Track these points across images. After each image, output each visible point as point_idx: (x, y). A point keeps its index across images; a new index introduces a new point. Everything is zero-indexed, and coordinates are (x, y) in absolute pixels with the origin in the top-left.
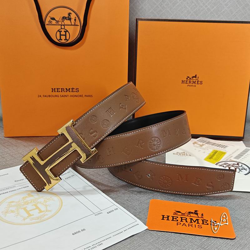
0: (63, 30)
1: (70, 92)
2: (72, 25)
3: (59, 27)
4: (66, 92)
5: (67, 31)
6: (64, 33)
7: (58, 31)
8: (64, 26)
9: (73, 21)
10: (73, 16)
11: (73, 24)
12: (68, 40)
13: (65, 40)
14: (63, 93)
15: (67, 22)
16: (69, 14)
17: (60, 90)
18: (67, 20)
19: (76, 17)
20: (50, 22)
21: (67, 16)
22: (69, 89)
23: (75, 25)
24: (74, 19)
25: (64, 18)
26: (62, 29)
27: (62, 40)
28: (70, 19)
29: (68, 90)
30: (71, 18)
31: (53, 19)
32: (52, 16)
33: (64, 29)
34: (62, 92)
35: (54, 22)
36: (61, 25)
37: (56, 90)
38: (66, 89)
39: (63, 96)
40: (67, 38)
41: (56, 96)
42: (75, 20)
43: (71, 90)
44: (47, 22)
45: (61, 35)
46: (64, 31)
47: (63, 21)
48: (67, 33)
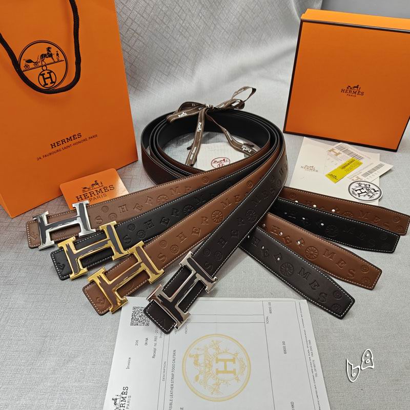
0: (46, 72)
1: (72, 140)
2: (55, 62)
3: (40, 70)
4: (68, 142)
5: (51, 72)
6: (48, 76)
7: (40, 74)
8: (45, 66)
9: (55, 56)
10: (54, 50)
11: (56, 60)
12: (55, 83)
13: (51, 83)
14: (65, 145)
15: (48, 60)
16: (49, 49)
17: (61, 143)
18: (47, 57)
19: (57, 51)
20: (27, 67)
21: (46, 52)
22: (70, 137)
23: (59, 61)
24: (56, 53)
25: (43, 56)
26: (44, 70)
27: (47, 84)
28: (51, 56)
29: (69, 139)
30: (51, 54)
31: (30, 61)
32: (27, 58)
33: (46, 70)
34: (63, 144)
35: (31, 65)
36: (42, 67)
37: (56, 145)
38: (67, 139)
39: (65, 148)
40: (54, 80)
41: (58, 151)
42: (58, 55)
43: (72, 138)
44: (23, 68)
45: (44, 79)
46: (48, 73)
47: (43, 61)
48: (52, 74)
